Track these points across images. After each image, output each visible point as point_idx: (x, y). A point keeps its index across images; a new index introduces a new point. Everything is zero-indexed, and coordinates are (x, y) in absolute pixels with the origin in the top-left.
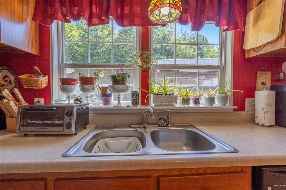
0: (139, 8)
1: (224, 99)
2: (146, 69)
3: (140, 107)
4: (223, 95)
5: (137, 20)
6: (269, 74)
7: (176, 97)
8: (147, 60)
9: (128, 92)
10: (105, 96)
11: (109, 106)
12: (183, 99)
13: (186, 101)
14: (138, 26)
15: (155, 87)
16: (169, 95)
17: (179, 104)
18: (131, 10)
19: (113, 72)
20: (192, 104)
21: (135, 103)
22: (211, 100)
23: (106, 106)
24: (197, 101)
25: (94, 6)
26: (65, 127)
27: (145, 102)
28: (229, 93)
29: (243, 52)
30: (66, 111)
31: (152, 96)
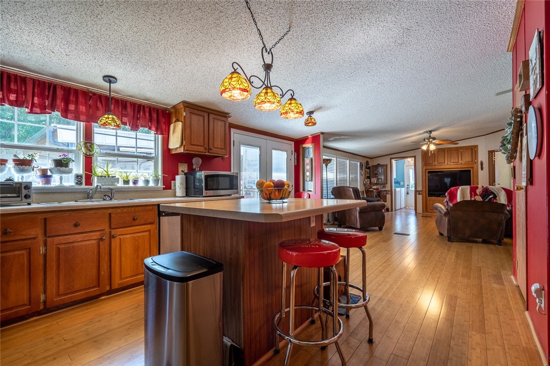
0: (84, 108)
1: (156, 181)
2: (90, 155)
3: (84, 186)
4: (155, 178)
5: (82, 117)
6: (186, 165)
7: (118, 179)
8: (90, 148)
9: (70, 175)
10: (45, 176)
11: (49, 186)
12: (124, 181)
13: (126, 182)
14: (83, 122)
15: (99, 170)
16: (112, 177)
17: (120, 184)
18: (77, 108)
19: (57, 156)
20: (131, 184)
21: (79, 183)
22: (147, 181)
23: (46, 186)
24: (135, 182)
25: (36, 98)
26: (23, 198)
27: (89, 181)
28: (160, 177)
29: (169, 150)
30: (23, 186)
31: (96, 178)
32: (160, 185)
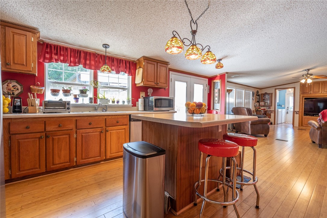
0: (93, 62)
1: (129, 102)
2: (96, 87)
3: (93, 104)
4: (128, 100)
5: (93, 67)
6: (144, 93)
7: (109, 100)
8: (96, 84)
9: (87, 97)
10: (76, 99)
11: (78, 103)
12: (112, 101)
13: (113, 102)
14: (93, 70)
15: (100, 96)
16: (107, 99)
17: (111, 103)
18: (90, 62)
19: (81, 88)
20: (116, 103)
21: (91, 102)
22: (124, 102)
23: (77, 103)
24: (118, 102)
25: (72, 58)
26: (67, 109)
27: (96, 102)
28: (130, 99)
29: (135, 84)
30: (67, 103)
31: (99, 99)
32: (131, 104)
